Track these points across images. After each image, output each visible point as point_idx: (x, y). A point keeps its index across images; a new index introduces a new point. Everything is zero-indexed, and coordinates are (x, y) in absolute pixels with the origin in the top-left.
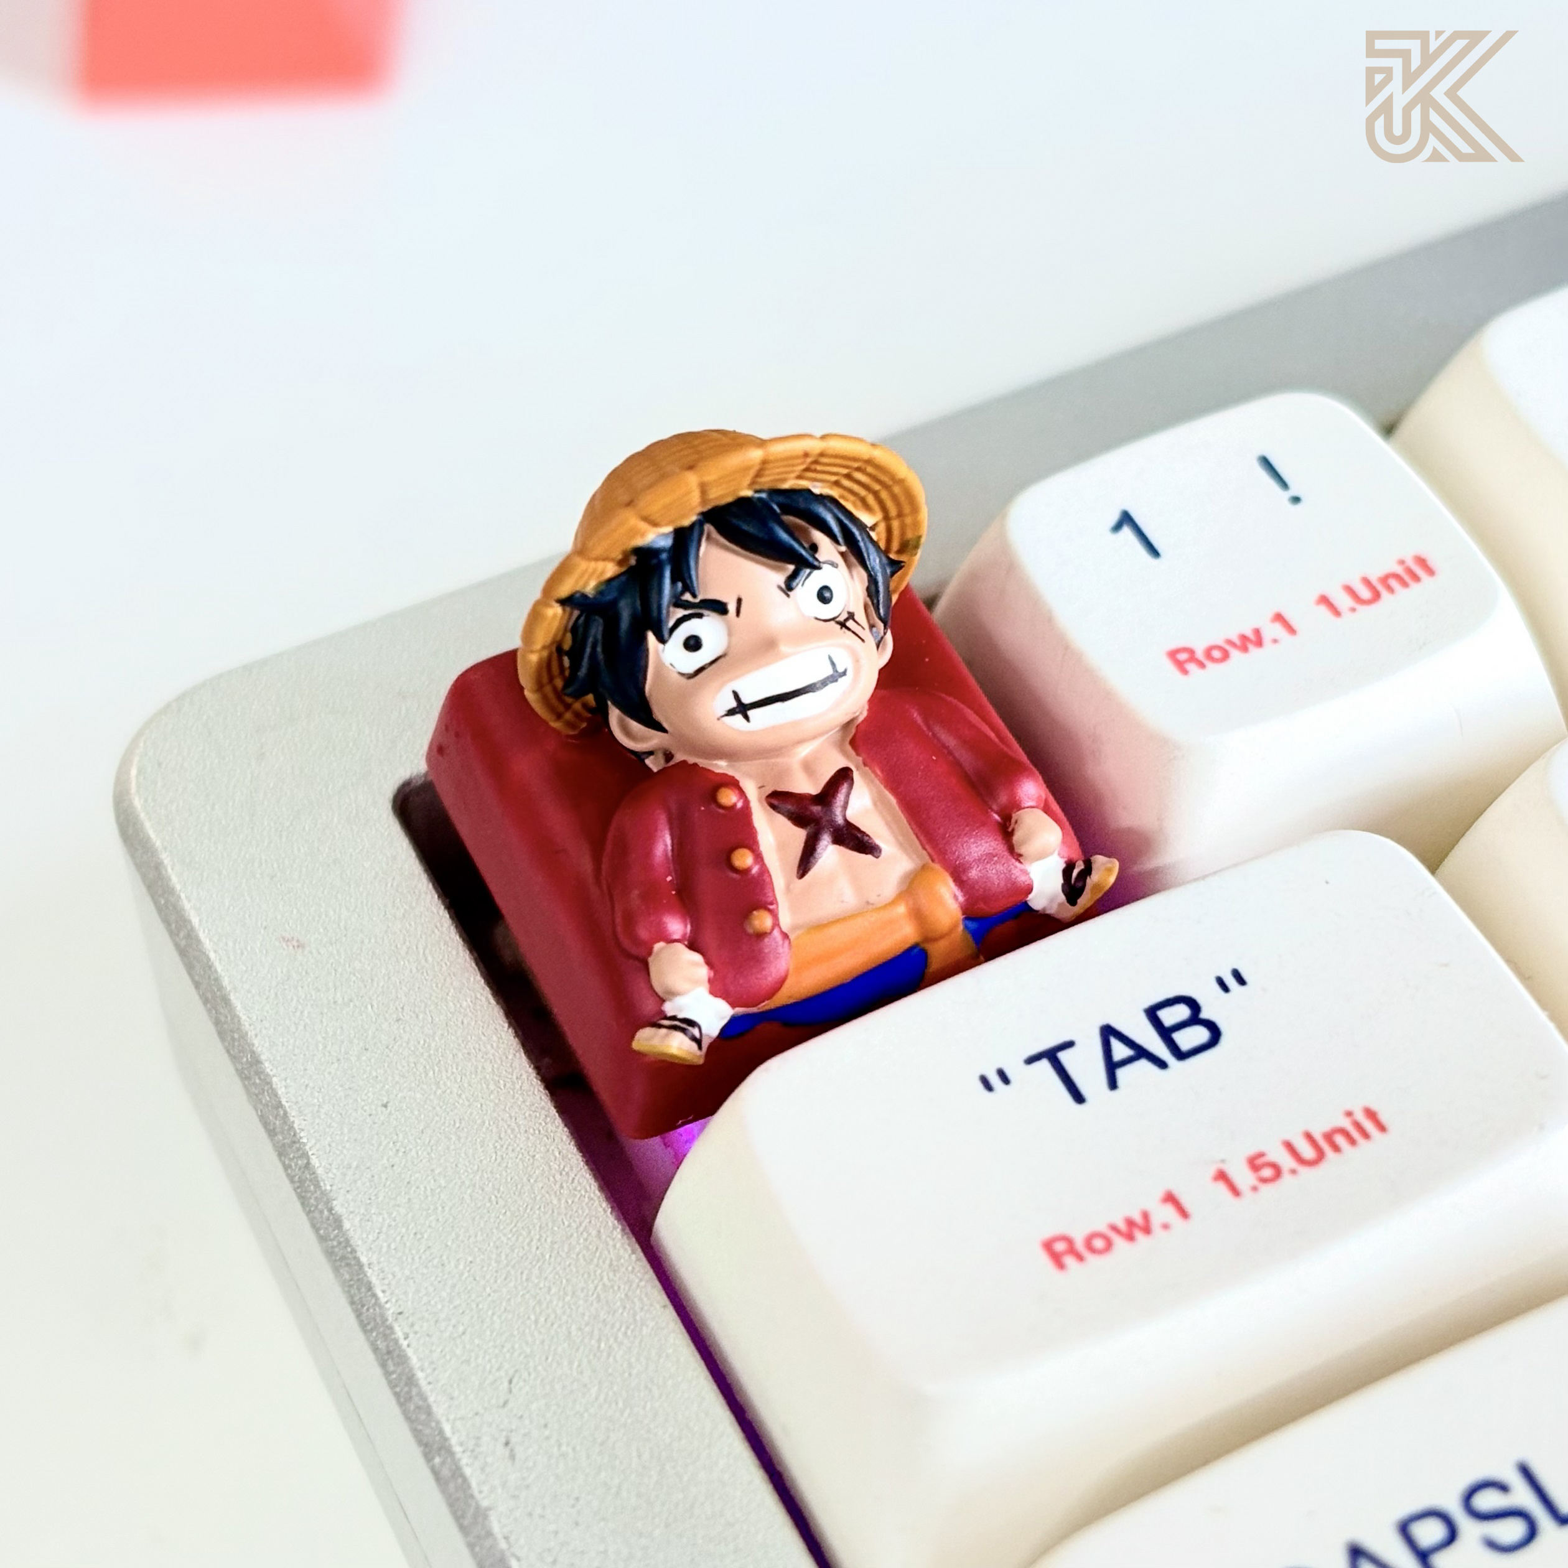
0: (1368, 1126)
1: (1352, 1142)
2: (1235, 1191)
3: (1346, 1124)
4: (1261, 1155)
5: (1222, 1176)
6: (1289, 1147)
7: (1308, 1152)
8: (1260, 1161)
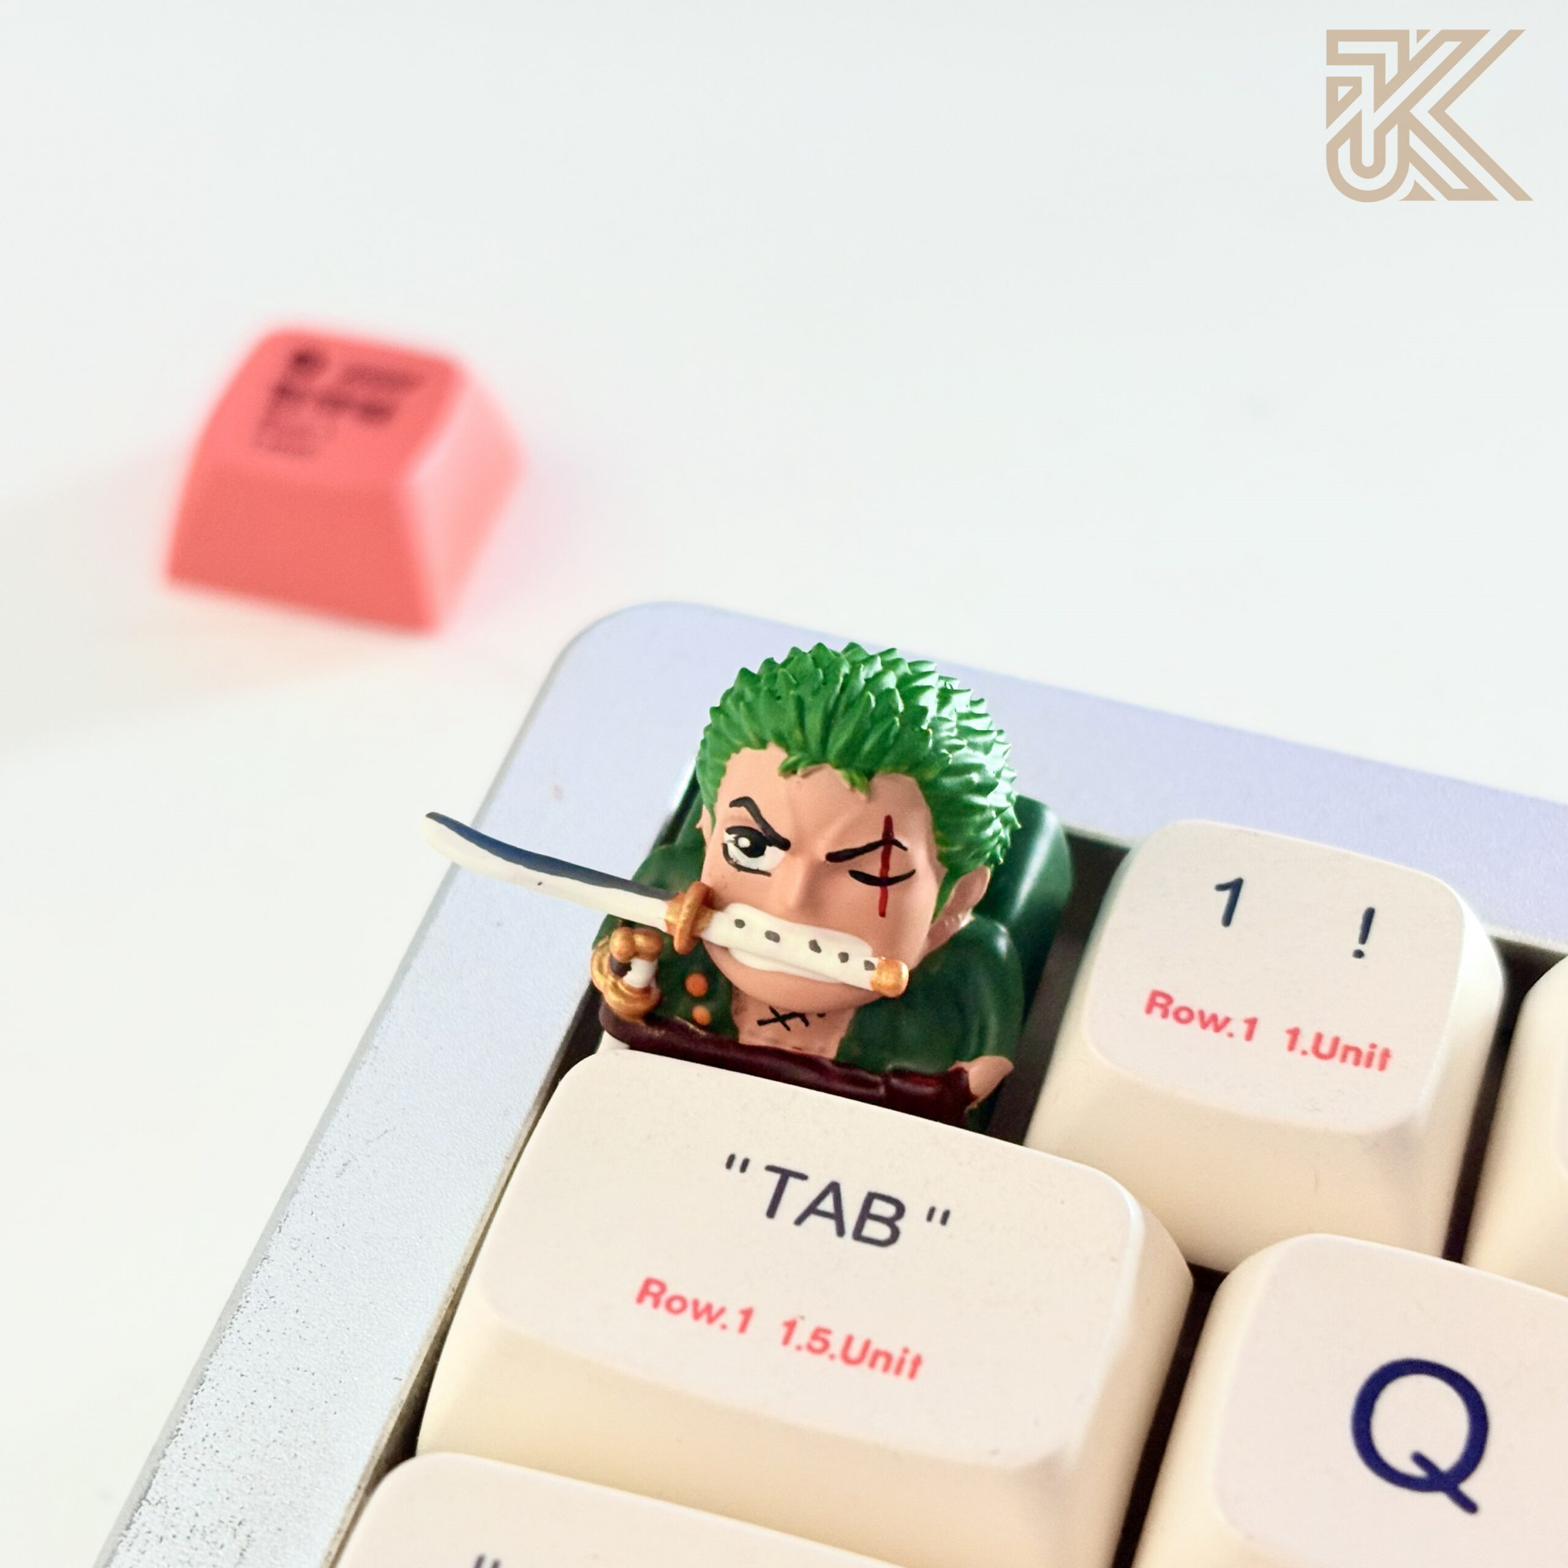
0: (907, 1367)
1: (886, 1368)
2: (786, 1340)
3: (897, 1354)
4: (828, 1332)
5: (791, 1326)
6: (849, 1340)
7: (855, 1352)
8: (823, 1335)
